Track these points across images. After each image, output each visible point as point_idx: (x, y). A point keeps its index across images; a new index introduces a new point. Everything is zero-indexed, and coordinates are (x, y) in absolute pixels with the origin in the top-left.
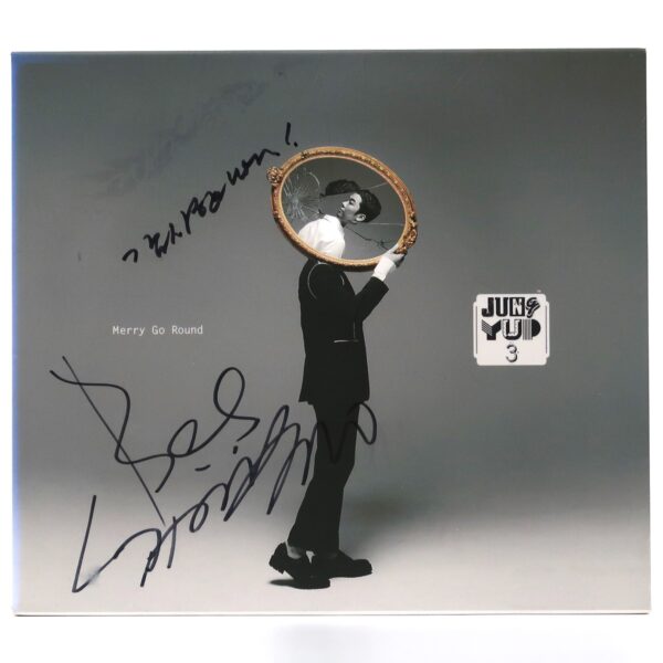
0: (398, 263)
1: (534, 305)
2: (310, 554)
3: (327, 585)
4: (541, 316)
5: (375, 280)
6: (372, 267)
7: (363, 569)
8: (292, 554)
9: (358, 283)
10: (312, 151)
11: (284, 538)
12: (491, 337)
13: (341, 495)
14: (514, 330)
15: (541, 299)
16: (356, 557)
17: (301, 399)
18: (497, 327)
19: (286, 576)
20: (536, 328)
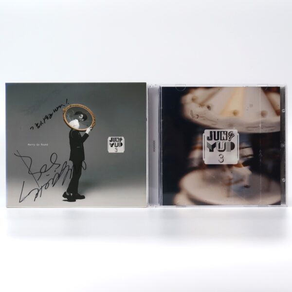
0: (91, 130)
1: (121, 139)
2: (71, 194)
3: (75, 201)
4: (123, 142)
5: (86, 134)
6: (85, 131)
7: (83, 197)
8: (67, 194)
9: (82, 134)
10: (72, 105)
11: (66, 191)
12: (112, 146)
13: (78, 182)
14: (117, 145)
15: (123, 138)
16: (82, 195)
17: (70, 160)
18: (113, 144)
19: (66, 199)
20: (122, 144)
